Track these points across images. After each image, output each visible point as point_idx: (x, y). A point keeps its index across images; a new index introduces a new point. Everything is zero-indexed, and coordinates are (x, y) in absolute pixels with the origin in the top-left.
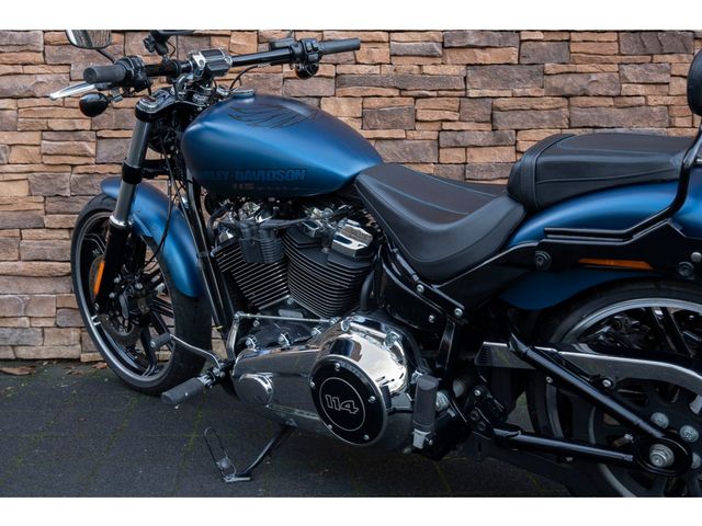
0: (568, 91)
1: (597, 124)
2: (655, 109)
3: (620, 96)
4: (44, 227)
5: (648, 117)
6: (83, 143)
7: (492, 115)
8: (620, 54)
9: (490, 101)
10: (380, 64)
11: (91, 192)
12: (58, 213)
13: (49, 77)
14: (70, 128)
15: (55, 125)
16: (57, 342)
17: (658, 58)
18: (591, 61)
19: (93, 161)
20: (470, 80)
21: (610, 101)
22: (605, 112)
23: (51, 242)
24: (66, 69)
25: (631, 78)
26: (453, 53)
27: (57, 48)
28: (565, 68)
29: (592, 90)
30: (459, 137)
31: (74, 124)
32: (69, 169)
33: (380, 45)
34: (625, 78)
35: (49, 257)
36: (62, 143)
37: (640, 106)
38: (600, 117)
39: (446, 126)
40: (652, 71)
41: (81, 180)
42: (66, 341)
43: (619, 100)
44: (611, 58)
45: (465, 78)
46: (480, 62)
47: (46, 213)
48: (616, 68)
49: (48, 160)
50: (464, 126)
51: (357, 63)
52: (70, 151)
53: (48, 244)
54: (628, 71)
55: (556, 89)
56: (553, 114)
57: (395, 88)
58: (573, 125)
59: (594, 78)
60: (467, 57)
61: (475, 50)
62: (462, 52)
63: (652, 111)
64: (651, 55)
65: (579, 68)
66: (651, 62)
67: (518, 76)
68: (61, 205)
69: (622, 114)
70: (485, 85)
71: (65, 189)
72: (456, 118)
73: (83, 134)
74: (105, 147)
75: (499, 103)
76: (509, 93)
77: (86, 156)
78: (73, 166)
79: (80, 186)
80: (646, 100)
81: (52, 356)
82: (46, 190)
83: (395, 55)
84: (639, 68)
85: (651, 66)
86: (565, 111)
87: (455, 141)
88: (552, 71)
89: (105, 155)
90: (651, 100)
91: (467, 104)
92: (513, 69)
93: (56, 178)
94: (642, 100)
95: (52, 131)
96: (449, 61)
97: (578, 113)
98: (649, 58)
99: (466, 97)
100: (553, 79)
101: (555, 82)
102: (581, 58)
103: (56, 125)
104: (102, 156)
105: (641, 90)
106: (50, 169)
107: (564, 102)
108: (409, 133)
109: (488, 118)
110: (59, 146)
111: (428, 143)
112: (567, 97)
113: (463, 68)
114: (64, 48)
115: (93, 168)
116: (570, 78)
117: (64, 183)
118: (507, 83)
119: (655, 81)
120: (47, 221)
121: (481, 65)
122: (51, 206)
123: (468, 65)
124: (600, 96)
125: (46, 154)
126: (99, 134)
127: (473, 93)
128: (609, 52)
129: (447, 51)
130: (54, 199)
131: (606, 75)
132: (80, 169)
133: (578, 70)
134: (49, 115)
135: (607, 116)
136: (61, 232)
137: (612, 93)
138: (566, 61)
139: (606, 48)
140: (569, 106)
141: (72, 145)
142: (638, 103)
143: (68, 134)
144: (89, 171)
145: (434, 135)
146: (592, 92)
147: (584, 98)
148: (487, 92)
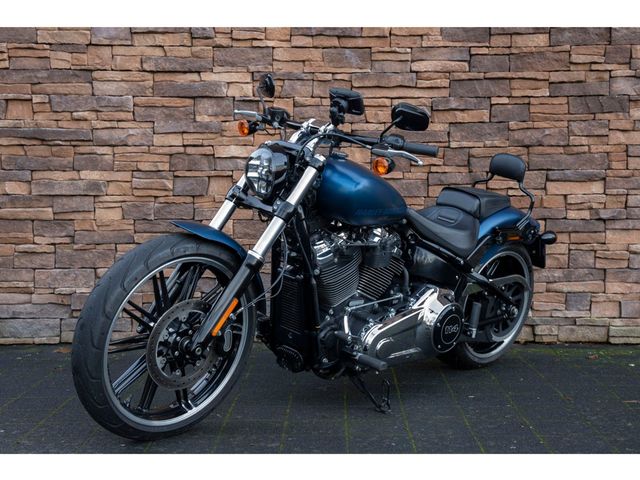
0: (527, 142)
1: (549, 167)
2: (596, 156)
3: (568, 145)
4: (134, 243)
5: (591, 162)
6: (164, 180)
7: (469, 161)
8: (569, 113)
9: (467, 150)
11: (169, 217)
12: (145, 232)
13: (138, 131)
14: (154, 169)
15: (142, 166)
17: (599, 116)
18: (546, 119)
19: (171, 193)
20: (452, 134)
21: (561, 150)
22: (557, 158)
24: (151, 125)
25: (577, 132)
26: (440, 114)
27: (143, 109)
28: (525, 125)
29: (546, 141)
30: (443, 177)
31: (157, 166)
32: (153, 199)
33: (385, 109)
34: (572, 132)
36: (148, 181)
37: (584, 153)
38: (552, 161)
39: (434, 169)
40: (593, 126)
41: (163, 208)
43: (567, 148)
44: (561, 117)
45: (449, 133)
46: (459, 121)
47: (135, 232)
48: (566, 124)
49: (137, 193)
50: (447, 169)
51: (367, 122)
52: (154, 186)
54: (575, 126)
55: (518, 141)
58: (530, 168)
59: (547, 132)
60: (449, 117)
61: (456, 112)
62: (446, 114)
63: (594, 157)
64: (595, 114)
65: (536, 125)
66: (594, 119)
67: (488, 131)
68: (147, 226)
69: (570, 159)
70: (463, 138)
71: (150, 214)
72: (441, 163)
73: (164, 174)
74: (180, 184)
75: (474, 152)
76: (481, 144)
77: (166, 190)
78: (156, 197)
79: (162, 212)
80: (590, 149)
82: (135, 215)
84: (584, 124)
85: (593, 123)
86: (525, 158)
87: (440, 180)
88: (515, 127)
89: (179, 189)
90: (594, 149)
91: (449, 152)
92: (485, 126)
93: (143, 206)
94: (586, 149)
95: (140, 171)
96: (436, 120)
97: (535, 159)
98: (592, 116)
99: (449, 147)
100: (516, 133)
101: (517, 135)
102: (538, 117)
103: (144, 166)
104: (178, 190)
105: (584, 141)
106: (138, 199)
107: (525, 150)
108: (406, 174)
109: (466, 163)
110: (146, 183)
111: (420, 182)
112: (527, 147)
113: (447, 125)
114: (149, 109)
115: (171, 199)
116: (529, 133)
117: (150, 209)
118: (480, 137)
119: (596, 133)
120: (136, 238)
121: (460, 123)
122: (140, 226)
123: (450, 123)
124: (552, 146)
125: (136, 188)
126: (176, 174)
127: (454, 145)
128: (561, 112)
129: (435, 113)
130: (141, 222)
131: (557, 130)
132: (162, 200)
133: (535, 127)
134: (138, 160)
135: (558, 161)
137: (562, 143)
138: (527, 119)
139: (557, 109)
140: (528, 153)
141: (156, 182)
142: (582, 151)
143: (152, 174)
144: (168, 201)
145: (425, 176)
146: (546, 143)
147: (541, 148)
148: (465, 144)
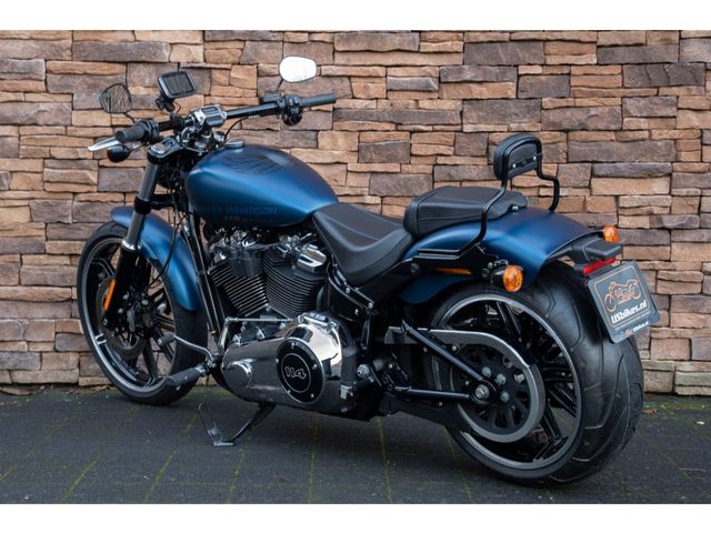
0: (565, 125)
1: (595, 159)
2: (659, 143)
3: (621, 130)
4: (45, 253)
5: (652, 152)
6: (85, 171)
7: (488, 149)
8: (623, 87)
9: (485, 136)
10: (377, 99)
11: (92, 219)
12: (60, 239)
13: (52, 106)
14: (73, 156)
15: (57, 153)
16: (55, 366)
17: (664, 91)
18: (592, 95)
19: (95, 189)
20: (466, 115)
21: (612, 136)
22: (605, 146)
23: (52, 268)
24: (69, 98)
25: (633, 111)
26: (451, 88)
27: (59, 77)
28: (563, 103)
29: (591, 124)
30: (453, 171)
31: (76, 153)
32: (71, 196)
33: (377, 80)
34: (627, 111)
35: (50, 283)
36: (65, 171)
37: (643, 140)
38: (600, 151)
39: (441, 160)
40: (656, 104)
41: (83, 208)
42: (64, 366)
43: (620, 134)
44: (613, 92)
45: (461, 113)
46: (475, 97)
47: (47, 239)
48: (619, 101)
49: (50, 188)
50: (458, 160)
51: (354, 98)
52: (73, 179)
53: (48, 270)
54: (631, 105)
55: (553, 124)
56: (551, 149)
57: (391, 122)
58: (570, 160)
59: (593, 112)
60: (463, 92)
61: (472, 85)
62: (458, 86)
63: (656, 145)
64: (658, 87)
65: (579, 102)
66: (657, 95)
67: (515, 110)
68: (62, 232)
69: (624, 148)
70: (481, 120)
71: (67, 216)
72: (450, 153)
73: (86, 162)
74: (106, 175)
75: (494, 137)
76: (505, 128)
77: (88, 184)
78: (75, 194)
79: (83, 213)
80: (650, 135)
81: (49, 380)
82: (48, 216)
83: (391, 90)
84: (643, 101)
85: (656, 100)
86: (563, 146)
87: (450, 175)
88: (550, 105)
89: (107, 184)
90: (656, 135)
91: (462, 139)
92: (510, 102)
93: (58, 205)
94: (646, 134)
95: (54, 158)
96: (445, 96)
97: (576, 147)
98: (655, 90)
99: (461, 131)
100: (551, 113)
101: (553, 116)
102: (581, 92)
103: (59, 153)
104: (105, 184)
105: (644, 124)
106: (52, 196)
107: (561, 136)
108: (404, 167)
109: (484, 153)
110: (62, 174)
111: (422, 177)
112: (567, 131)
113: (459, 103)
114: (66, 77)
115: (95, 196)
116: (568, 113)
117: (66, 210)
118: (503, 118)
119: (660, 114)
120: (49, 246)
121: (477, 99)
122: (53, 232)
123: (464, 100)
124: (600, 130)
125: (48, 182)
126: (101, 163)
127: (468, 128)
128: (612, 86)
129: (443, 86)
130: (55, 225)
131: (607, 109)
132: (82, 197)
133: (577, 105)
134: (52, 144)
135: (608, 151)
136: (62, 258)
137: (613, 127)
138: (565, 93)
139: (607, 82)
140: (568, 140)
141: (74, 173)
142: (641, 137)
143: (70, 163)
144: (91, 199)
145: (429, 169)
146: (592, 126)
147: (584, 133)
148: (483, 127)
